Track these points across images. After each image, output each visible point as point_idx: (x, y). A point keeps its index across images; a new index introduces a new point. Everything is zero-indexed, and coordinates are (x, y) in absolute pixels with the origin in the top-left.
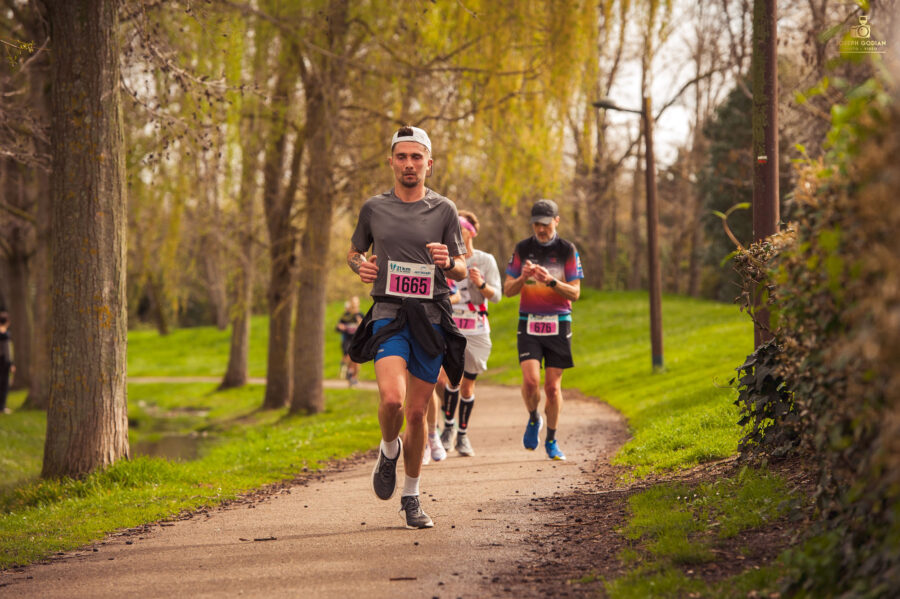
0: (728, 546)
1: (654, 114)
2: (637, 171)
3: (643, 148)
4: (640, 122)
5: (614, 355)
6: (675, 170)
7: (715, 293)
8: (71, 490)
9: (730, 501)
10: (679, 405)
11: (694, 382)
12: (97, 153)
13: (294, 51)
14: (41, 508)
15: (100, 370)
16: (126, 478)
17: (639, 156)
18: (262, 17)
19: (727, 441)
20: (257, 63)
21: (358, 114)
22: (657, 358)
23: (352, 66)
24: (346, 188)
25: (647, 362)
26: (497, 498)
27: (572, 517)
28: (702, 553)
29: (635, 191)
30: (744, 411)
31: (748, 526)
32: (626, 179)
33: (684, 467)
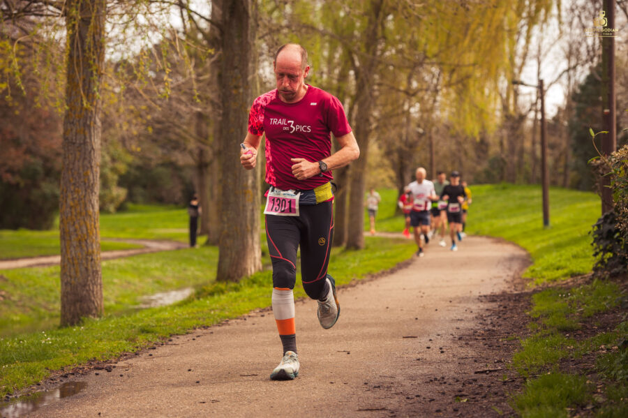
0: (589, 322)
1: (545, 88)
2: (535, 120)
3: (539, 106)
4: (537, 92)
5: (522, 219)
6: (556, 119)
7: (577, 186)
8: (231, 288)
9: (588, 298)
10: (559, 246)
11: (566, 234)
12: (246, 108)
13: (349, 55)
14: (216, 297)
15: (246, 224)
16: (260, 282)
17: (536, 111)
18: (332, 36)
19: (586, 265)
20: (330, 61)
21: (383, 88)
22: (546, 221)
23: (380, 62)
24: (377, 128)
25: (540, 223)
26: (460, 295)
27: (501, 306)
28: (574, 325)
29: (534, 130)
30: (596, 249)
31: (599, 311)
32: (529, 123)
33: (563, 279)
